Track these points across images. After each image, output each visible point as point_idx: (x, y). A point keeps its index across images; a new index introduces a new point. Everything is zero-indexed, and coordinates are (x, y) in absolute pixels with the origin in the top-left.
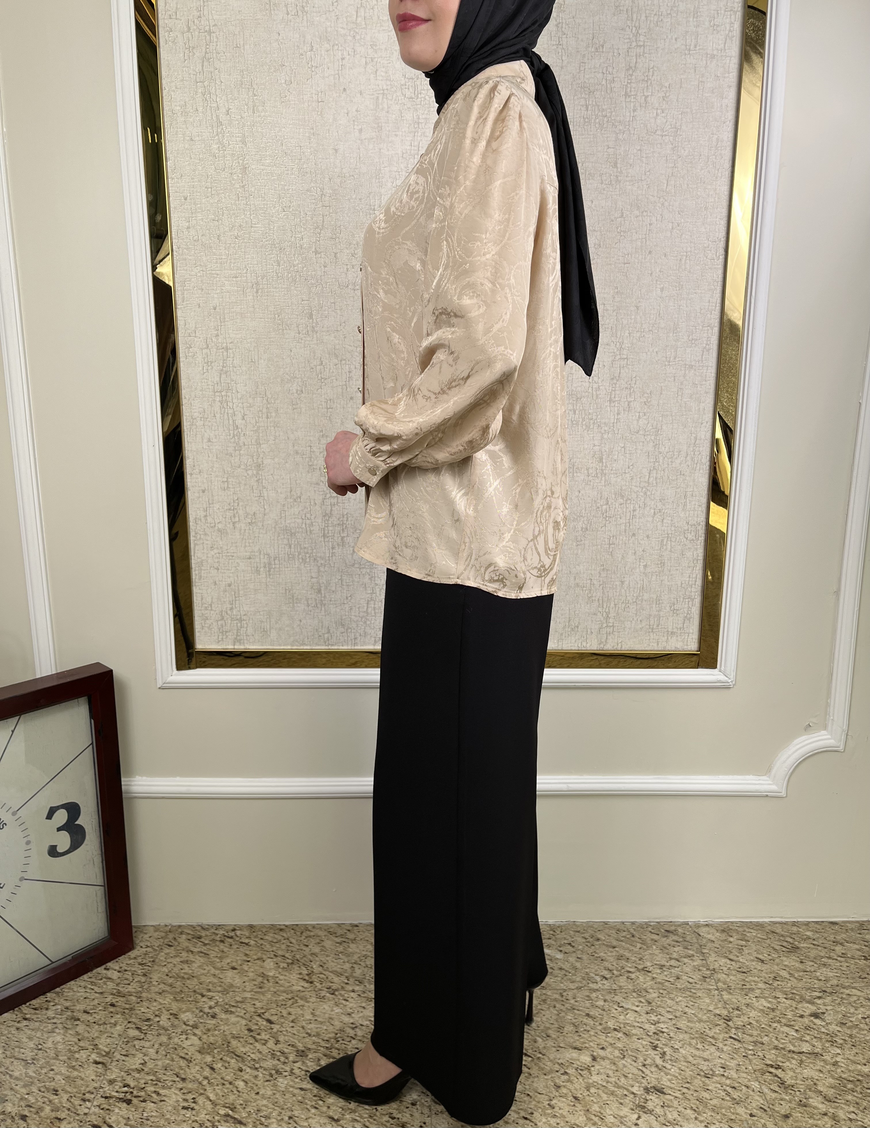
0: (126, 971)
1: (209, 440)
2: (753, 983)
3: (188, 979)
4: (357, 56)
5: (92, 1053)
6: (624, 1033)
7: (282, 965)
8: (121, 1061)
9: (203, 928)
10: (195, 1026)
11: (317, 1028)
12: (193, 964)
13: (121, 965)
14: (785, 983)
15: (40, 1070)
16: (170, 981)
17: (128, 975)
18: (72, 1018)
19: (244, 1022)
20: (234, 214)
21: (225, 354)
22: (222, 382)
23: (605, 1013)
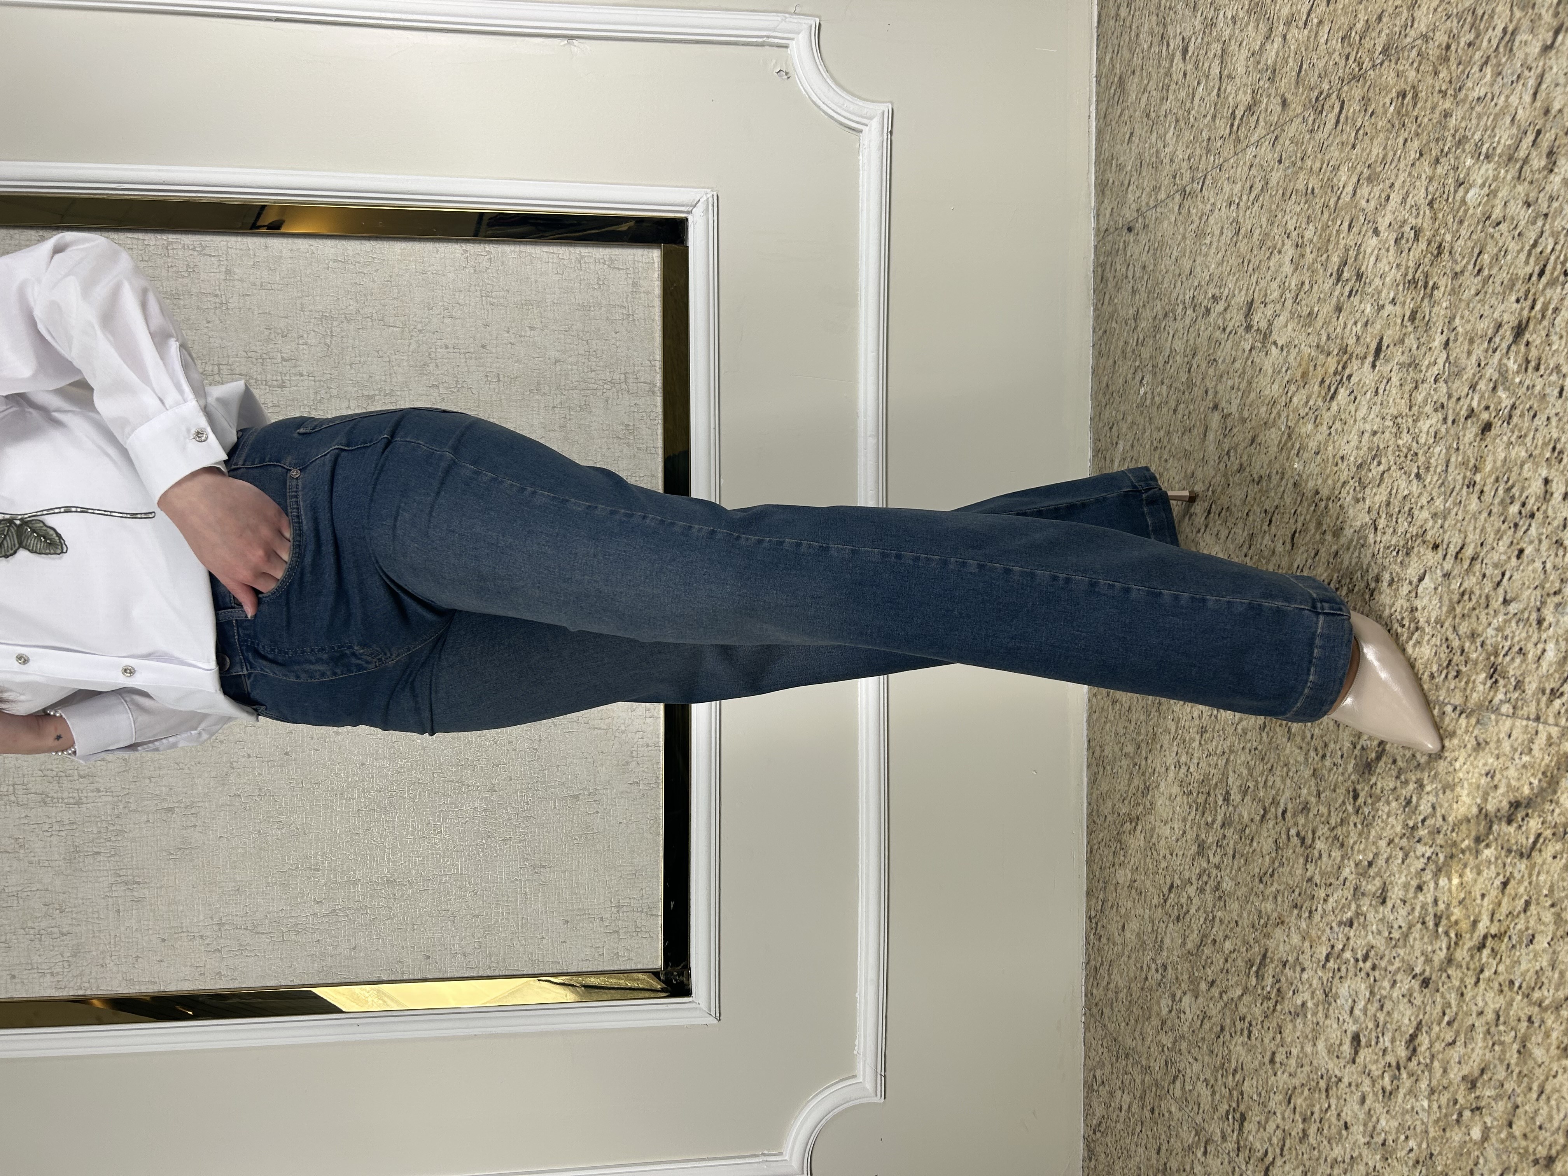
2: (1152, 152)
3: (1131, 995)
5: (1196, 1157)
6: (1193, 358)
7: (1122, 858)
8: (1204, 1116)
10: (1173, 997)
11: (1178, 820)
12: (1119, 984)
14: (1152, 99)
16: (1133, 1021)
23: (1174, 385)
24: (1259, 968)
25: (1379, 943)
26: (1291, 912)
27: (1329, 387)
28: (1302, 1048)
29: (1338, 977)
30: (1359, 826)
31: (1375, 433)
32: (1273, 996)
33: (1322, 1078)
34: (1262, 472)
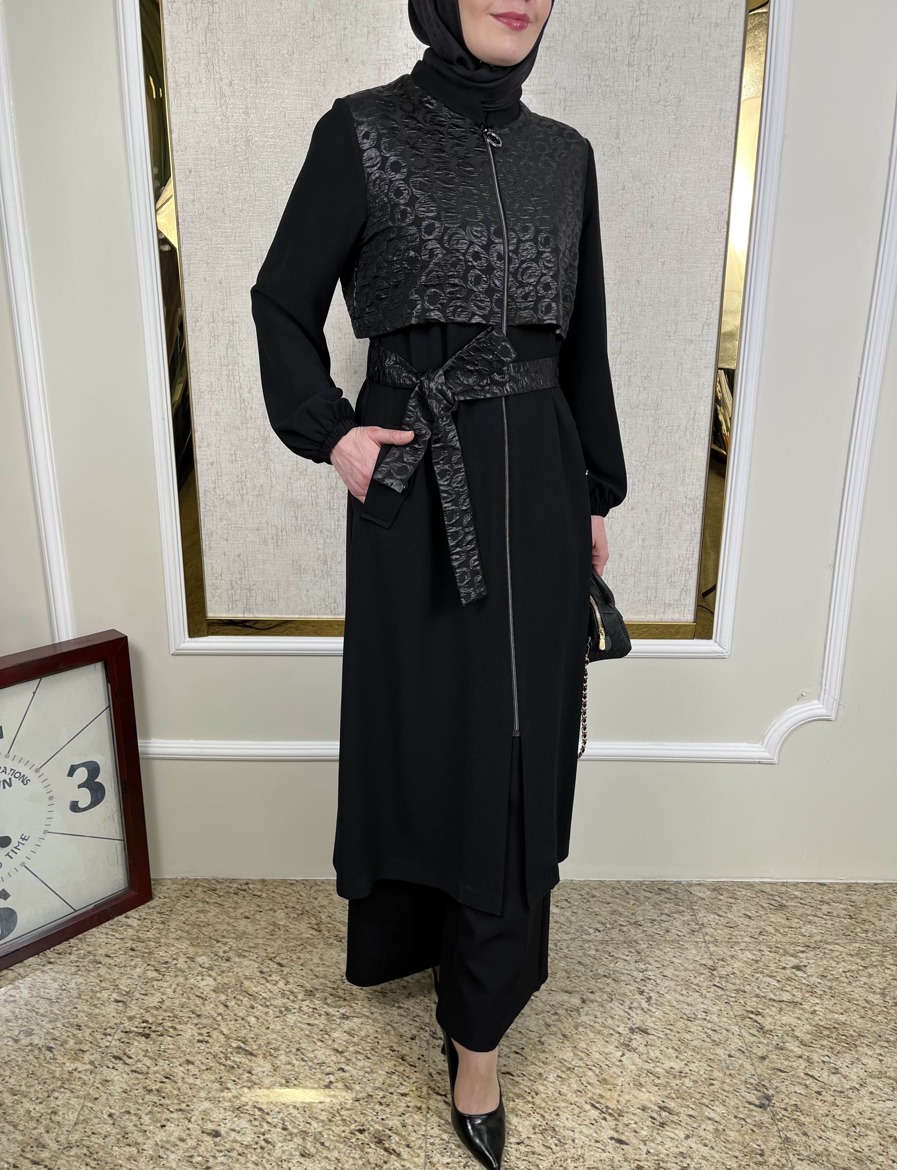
0: (145, 919)
1: (217, 414)
2: (739, 937)
3: (204, 926)
4: (359, 26)
5: (112, 992)
6: (613, 979)
7: (292, 915)
8: (140, 1000)
9: (217, 881)
10: (210, 969)
11: (324, 971)
12: (209, 914)
13: (141, 914)
14: (771, 938)
15: (64, 1008)
16: (187, 928)
17: (148, 923)
18: (95, 962)
19: (256, 965)
20: (238, 187)
21: (231, 327)
22: (229, 355)
23: (596, 961)
24: (244, 1049)
25: (277, 1153)
26: (283, 1077)
27: (598, 1102)
28: (202, 1088)
29: (251, 1118)
30: (343, 1135)
31: (573, 1141)
32: (229, 1062)
33: (188, 1106)
34: (546, 1045)
